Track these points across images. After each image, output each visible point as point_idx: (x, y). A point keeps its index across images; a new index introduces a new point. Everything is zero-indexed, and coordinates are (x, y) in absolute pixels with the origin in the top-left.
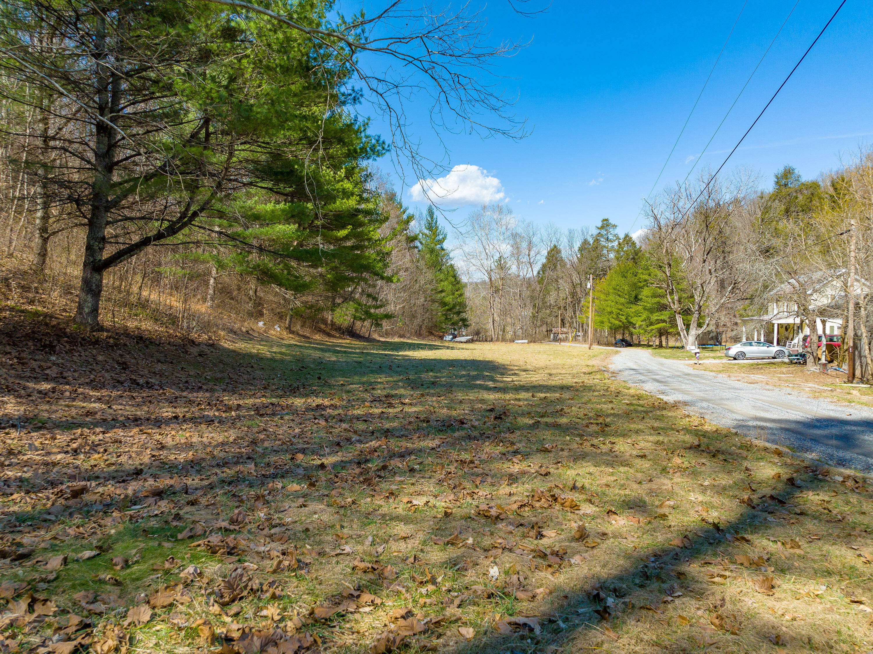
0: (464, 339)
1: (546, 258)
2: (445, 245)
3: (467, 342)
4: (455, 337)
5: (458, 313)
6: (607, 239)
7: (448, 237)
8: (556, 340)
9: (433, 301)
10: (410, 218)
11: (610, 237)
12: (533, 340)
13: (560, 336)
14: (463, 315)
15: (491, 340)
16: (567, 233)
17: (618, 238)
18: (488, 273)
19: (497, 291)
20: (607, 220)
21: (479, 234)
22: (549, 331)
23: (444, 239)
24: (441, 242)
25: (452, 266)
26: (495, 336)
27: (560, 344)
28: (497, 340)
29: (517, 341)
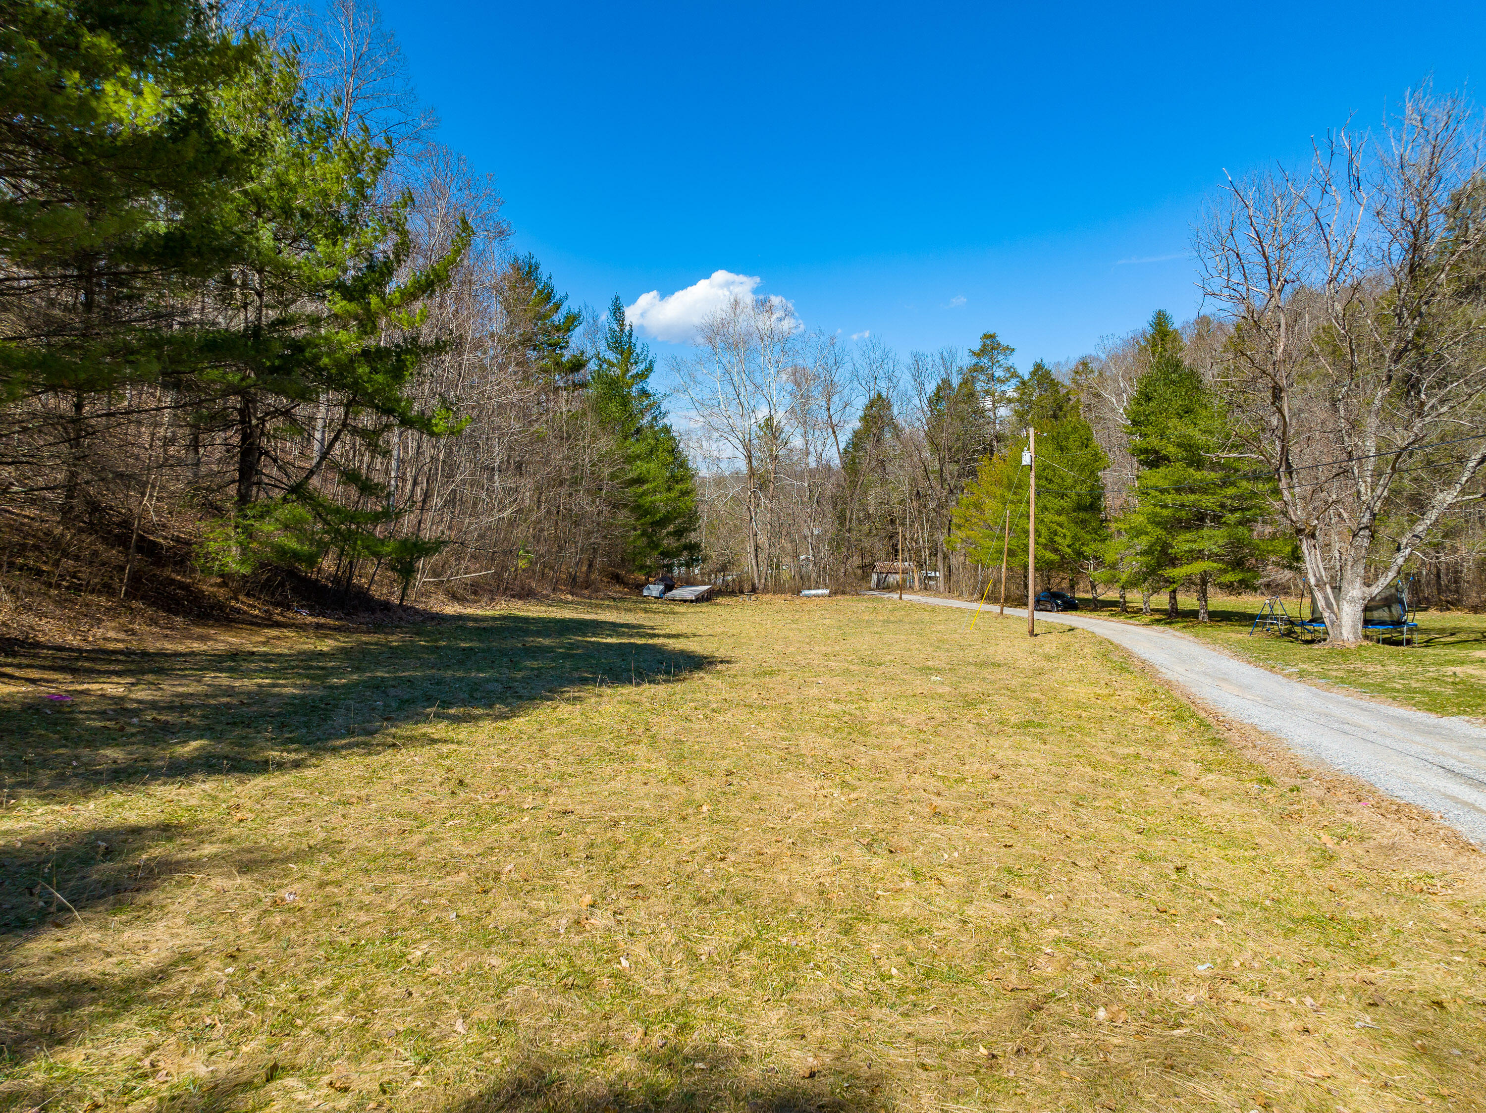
0: (689, 592)
1: (862, 419)
2: (653, 384)
3: (700, 599)
4: (669, 588)
5: (679, 533)
6: (992, 377)
7: (656, 367)
8: (884, 586)
9: (616, 506)
10: (572, 320)
11: (999, 373)
12: (838, 591)
13: (891, 579)
14: (693, 537)
15: (754, 590)
16: (909, 361)
17: (1015, 375)
18: (745, 447)
19: (763, 486)
20: (992, 337)
21: (725, 361)
22: (866, 569)
23: (650, 369)
24: (643, 376)
25: (667, 430)
26: (760, 580)
27: (901, 598)
28: (765, 590)
29: (806, 592)
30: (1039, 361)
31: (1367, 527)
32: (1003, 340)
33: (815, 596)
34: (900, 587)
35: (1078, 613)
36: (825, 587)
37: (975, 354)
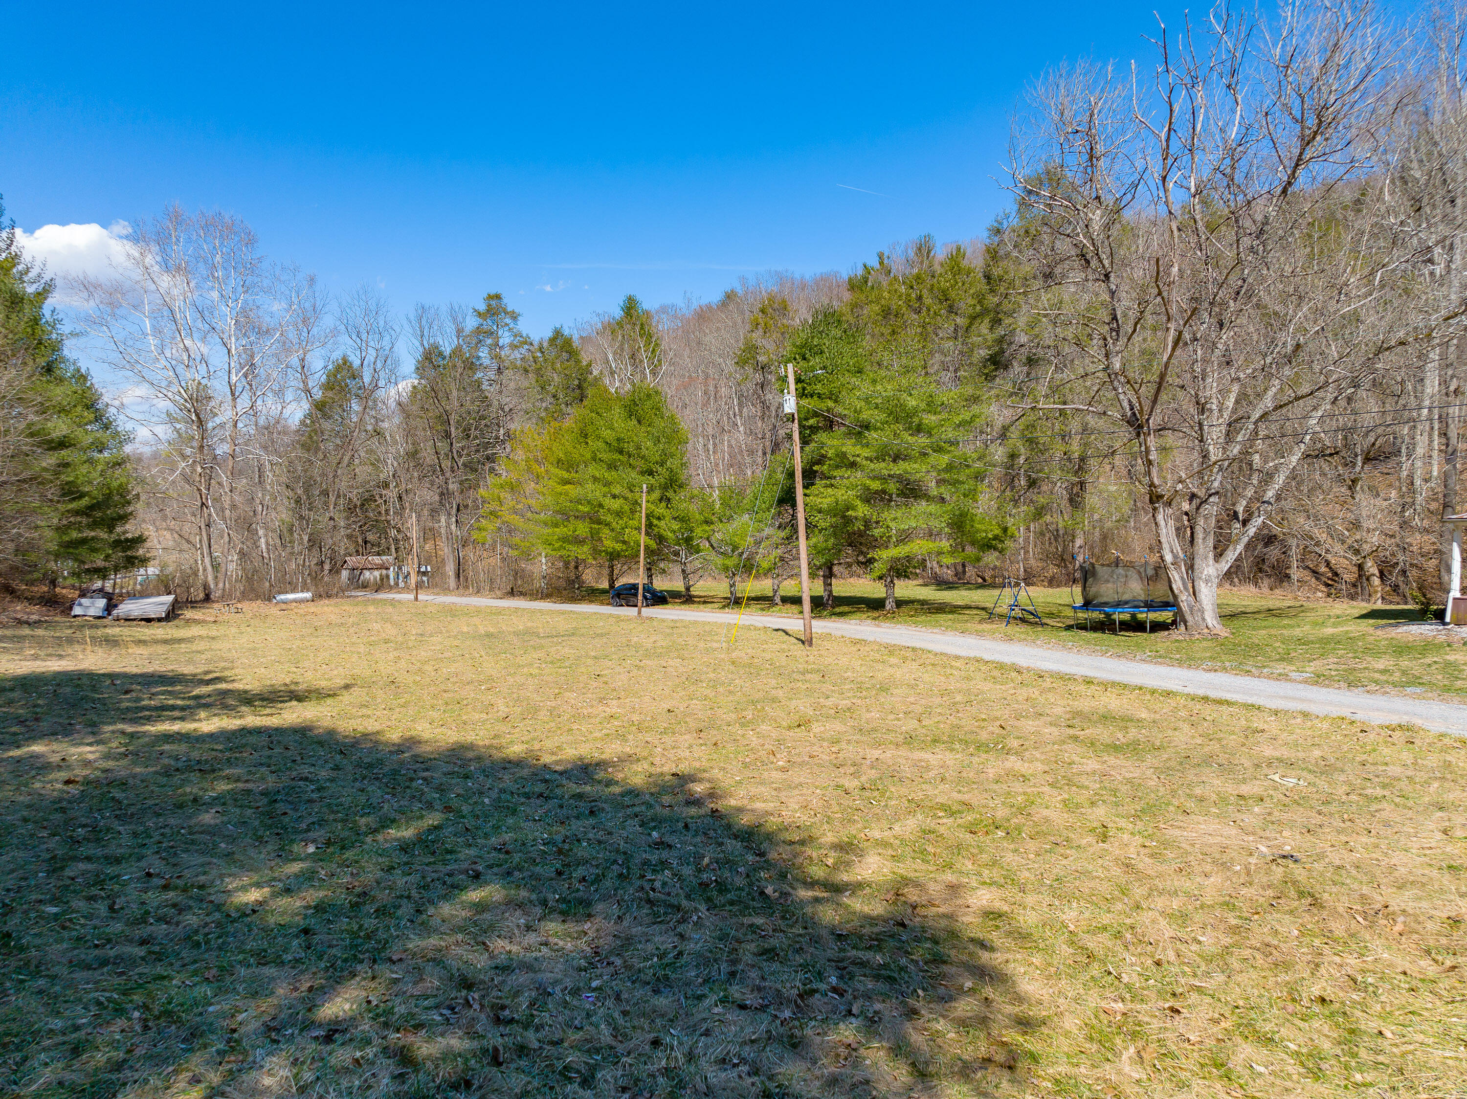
1: (324, 388)
4: (111, 601)
20: (498, 297)
26: (216, 585)
27: (416, 599)
28: (226, 597)
29: (282, 597)
30: (558, 326)
31: (1217, 493)
32: (510, 303)
33: (295, 601)
34: (381, 585)
35: (669, 606)
36: (308, 590)
37: (479, 314)
